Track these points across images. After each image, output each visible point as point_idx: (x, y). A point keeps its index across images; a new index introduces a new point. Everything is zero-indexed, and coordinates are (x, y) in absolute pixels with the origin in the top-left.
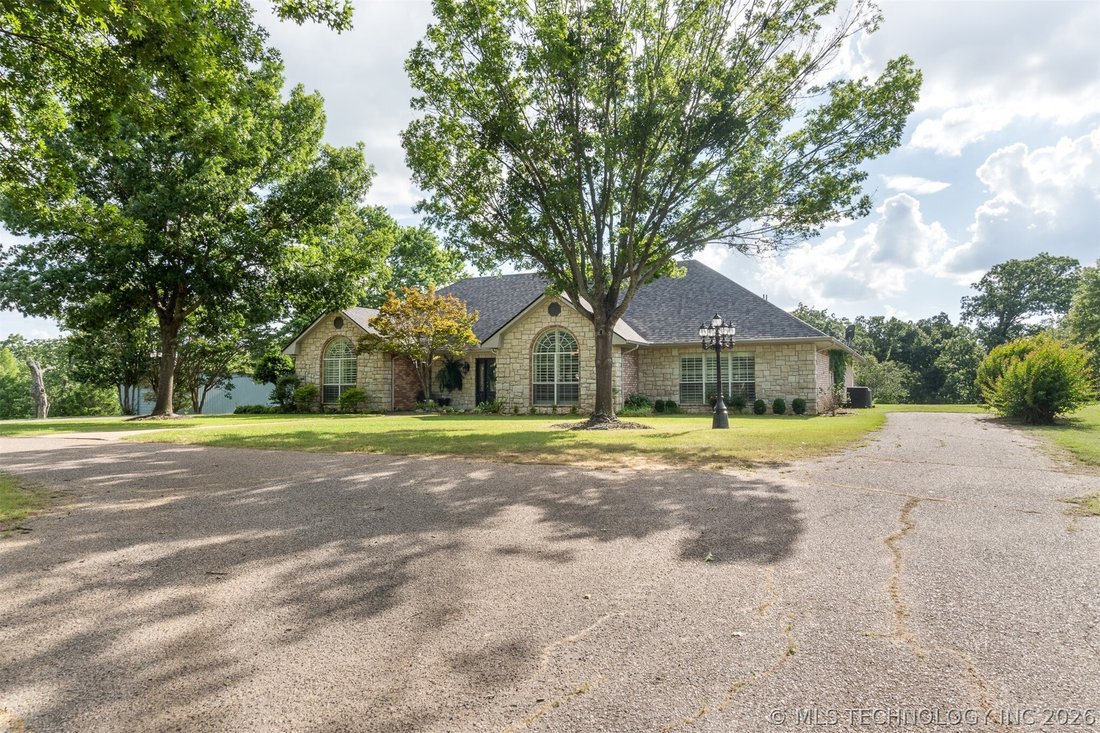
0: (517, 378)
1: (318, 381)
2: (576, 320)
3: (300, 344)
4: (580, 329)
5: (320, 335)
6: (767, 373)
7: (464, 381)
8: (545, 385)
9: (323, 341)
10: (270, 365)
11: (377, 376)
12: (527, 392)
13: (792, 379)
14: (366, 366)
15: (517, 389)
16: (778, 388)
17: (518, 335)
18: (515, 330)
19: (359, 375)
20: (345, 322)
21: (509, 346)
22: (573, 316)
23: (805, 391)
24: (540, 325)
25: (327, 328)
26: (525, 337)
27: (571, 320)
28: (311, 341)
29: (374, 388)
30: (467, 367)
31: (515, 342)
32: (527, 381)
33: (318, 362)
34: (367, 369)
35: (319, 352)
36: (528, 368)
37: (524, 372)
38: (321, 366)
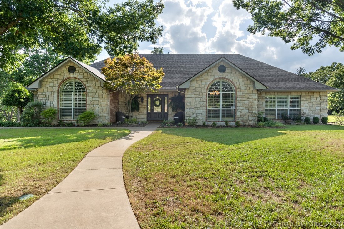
0: (199, 106)
1: (56, 106)
2: (235, 75)
3: (41, 82)
4: (237, 80)
5: (57, 77)
6: (307, 105)
7: (140, 106)
8: (215, 110)
9: (60, 81)
10: (16, 94)
11: (102, 103)
12: (204, 114)
13: (317, 108)
14: (94, 97)
15: (198, 112)
16: (311, 112)
17: (199, 82)
18: (197, 79)
19: (88, 102)
20: (77, 69)
21: (194, 88)
22: (233, 73)
23: (323, 113)
24: (213, 77)
25: (62, 72)
26: (204, 83)
27: (232, 75)
28: (50, 80)
29: (100, 110)
30: (142, 99)
31: (197, 86)
32: (205, 108)
33: (56, 94)
34: (94, 99)
35: (57, 88)
36: (205, 100)
37: (203, 103)
38: (58, 96)
